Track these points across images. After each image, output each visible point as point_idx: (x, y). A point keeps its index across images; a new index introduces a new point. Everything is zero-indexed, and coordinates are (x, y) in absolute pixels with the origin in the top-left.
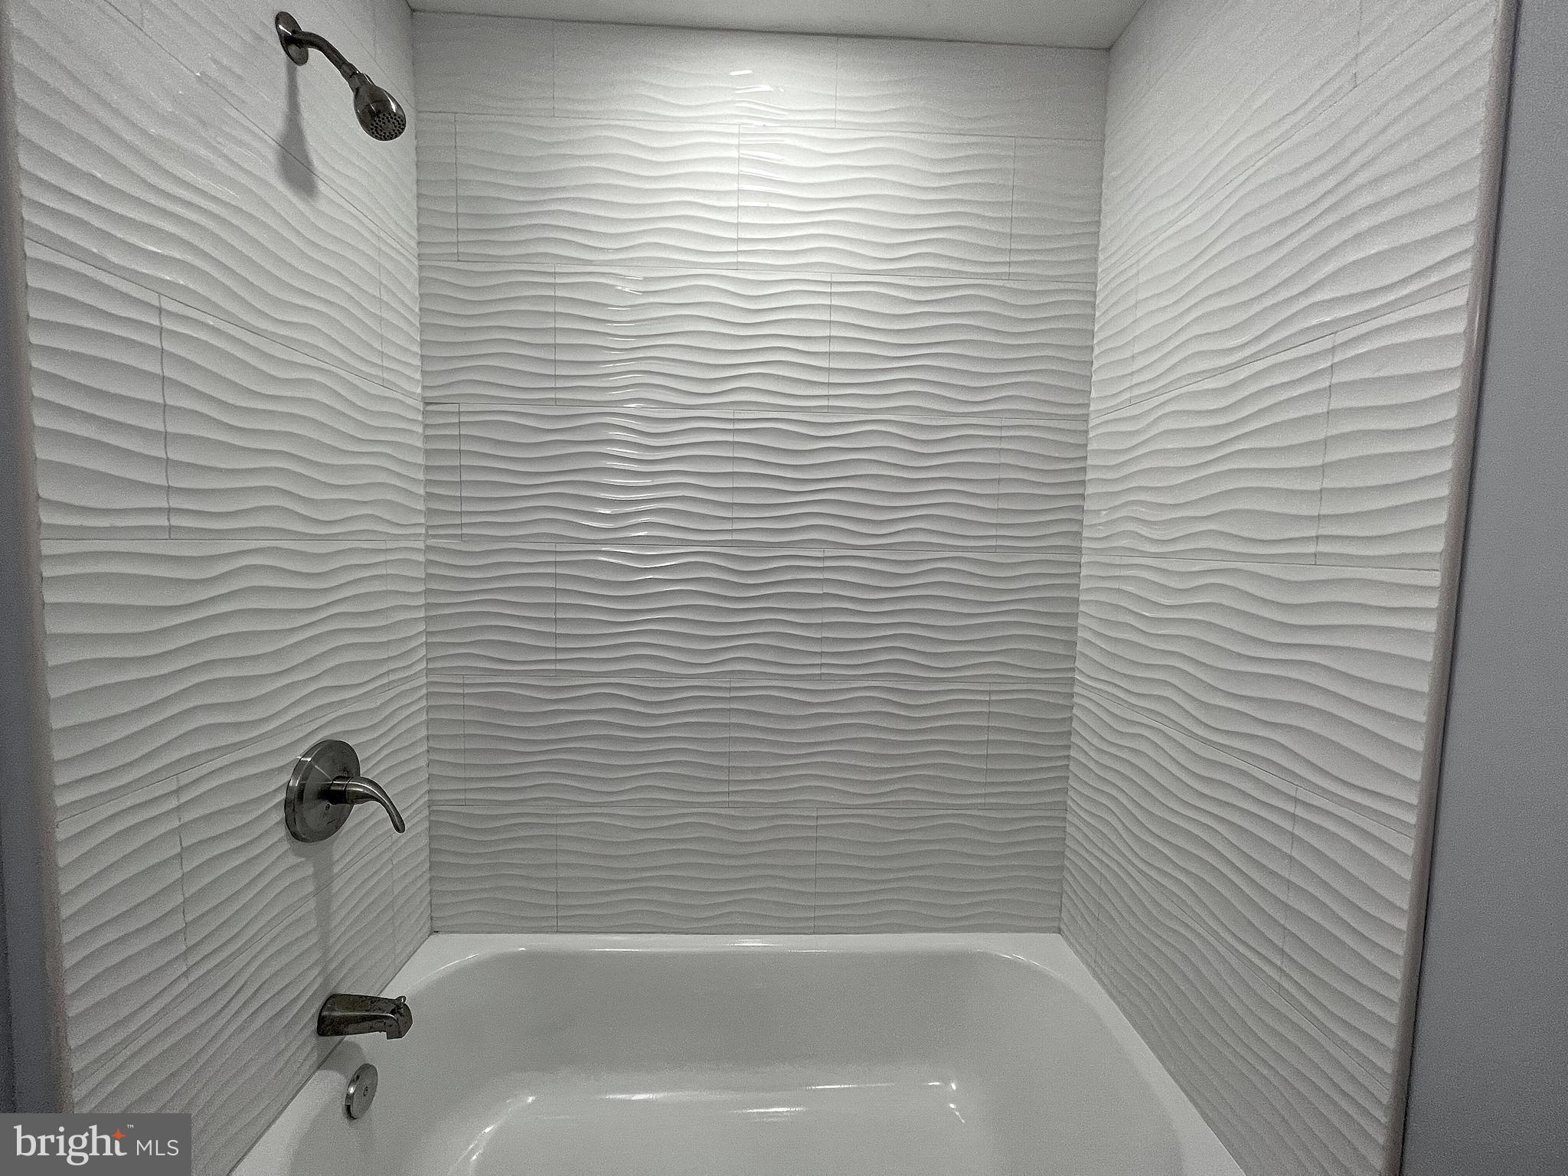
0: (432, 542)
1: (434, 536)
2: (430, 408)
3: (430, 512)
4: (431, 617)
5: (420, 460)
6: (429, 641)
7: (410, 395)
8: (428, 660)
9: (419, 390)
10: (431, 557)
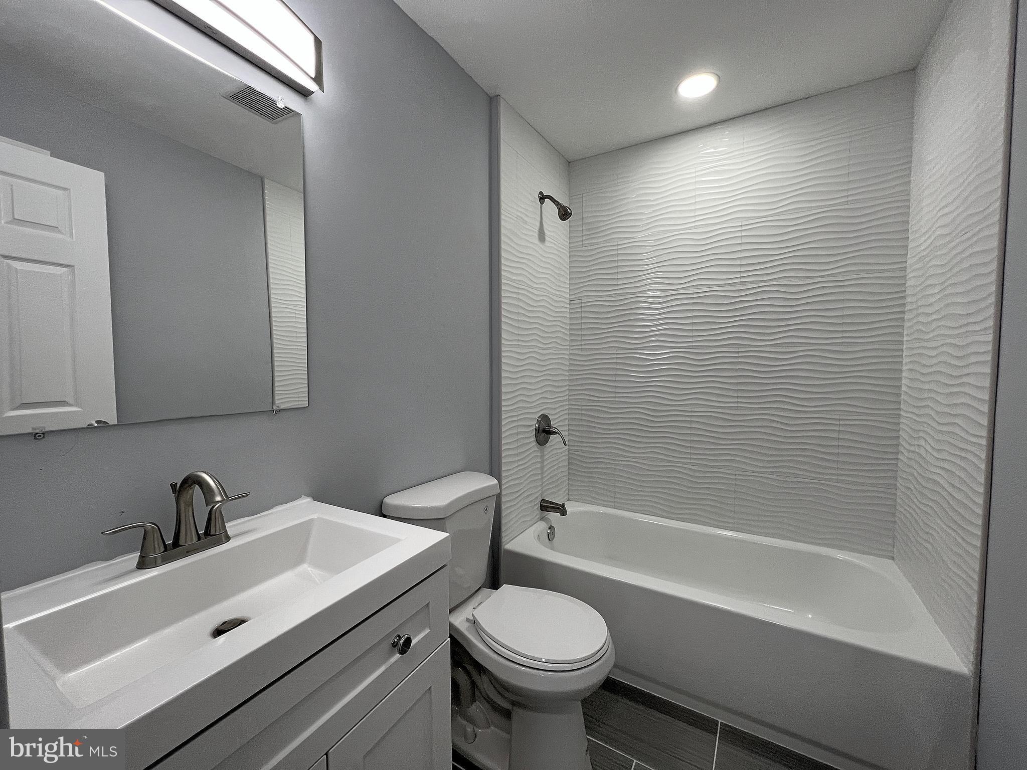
0: (571, 352)
1: (572, 349)
2: (572, 302)
3: (572, 341)
4: (571, 380)
5: (568, 322)
6: (570, 388)
7: (565, 298)
8: (570, 396)
9: (568, 296)
10: (571, 357)
